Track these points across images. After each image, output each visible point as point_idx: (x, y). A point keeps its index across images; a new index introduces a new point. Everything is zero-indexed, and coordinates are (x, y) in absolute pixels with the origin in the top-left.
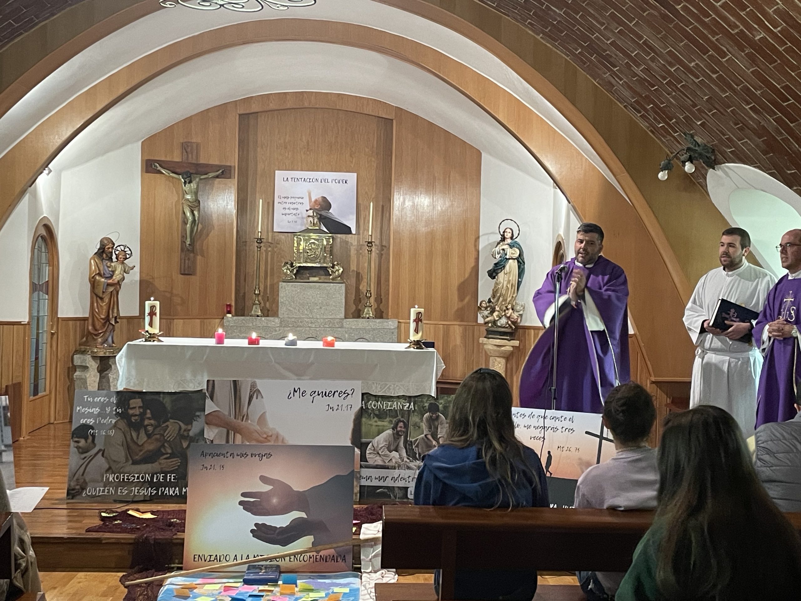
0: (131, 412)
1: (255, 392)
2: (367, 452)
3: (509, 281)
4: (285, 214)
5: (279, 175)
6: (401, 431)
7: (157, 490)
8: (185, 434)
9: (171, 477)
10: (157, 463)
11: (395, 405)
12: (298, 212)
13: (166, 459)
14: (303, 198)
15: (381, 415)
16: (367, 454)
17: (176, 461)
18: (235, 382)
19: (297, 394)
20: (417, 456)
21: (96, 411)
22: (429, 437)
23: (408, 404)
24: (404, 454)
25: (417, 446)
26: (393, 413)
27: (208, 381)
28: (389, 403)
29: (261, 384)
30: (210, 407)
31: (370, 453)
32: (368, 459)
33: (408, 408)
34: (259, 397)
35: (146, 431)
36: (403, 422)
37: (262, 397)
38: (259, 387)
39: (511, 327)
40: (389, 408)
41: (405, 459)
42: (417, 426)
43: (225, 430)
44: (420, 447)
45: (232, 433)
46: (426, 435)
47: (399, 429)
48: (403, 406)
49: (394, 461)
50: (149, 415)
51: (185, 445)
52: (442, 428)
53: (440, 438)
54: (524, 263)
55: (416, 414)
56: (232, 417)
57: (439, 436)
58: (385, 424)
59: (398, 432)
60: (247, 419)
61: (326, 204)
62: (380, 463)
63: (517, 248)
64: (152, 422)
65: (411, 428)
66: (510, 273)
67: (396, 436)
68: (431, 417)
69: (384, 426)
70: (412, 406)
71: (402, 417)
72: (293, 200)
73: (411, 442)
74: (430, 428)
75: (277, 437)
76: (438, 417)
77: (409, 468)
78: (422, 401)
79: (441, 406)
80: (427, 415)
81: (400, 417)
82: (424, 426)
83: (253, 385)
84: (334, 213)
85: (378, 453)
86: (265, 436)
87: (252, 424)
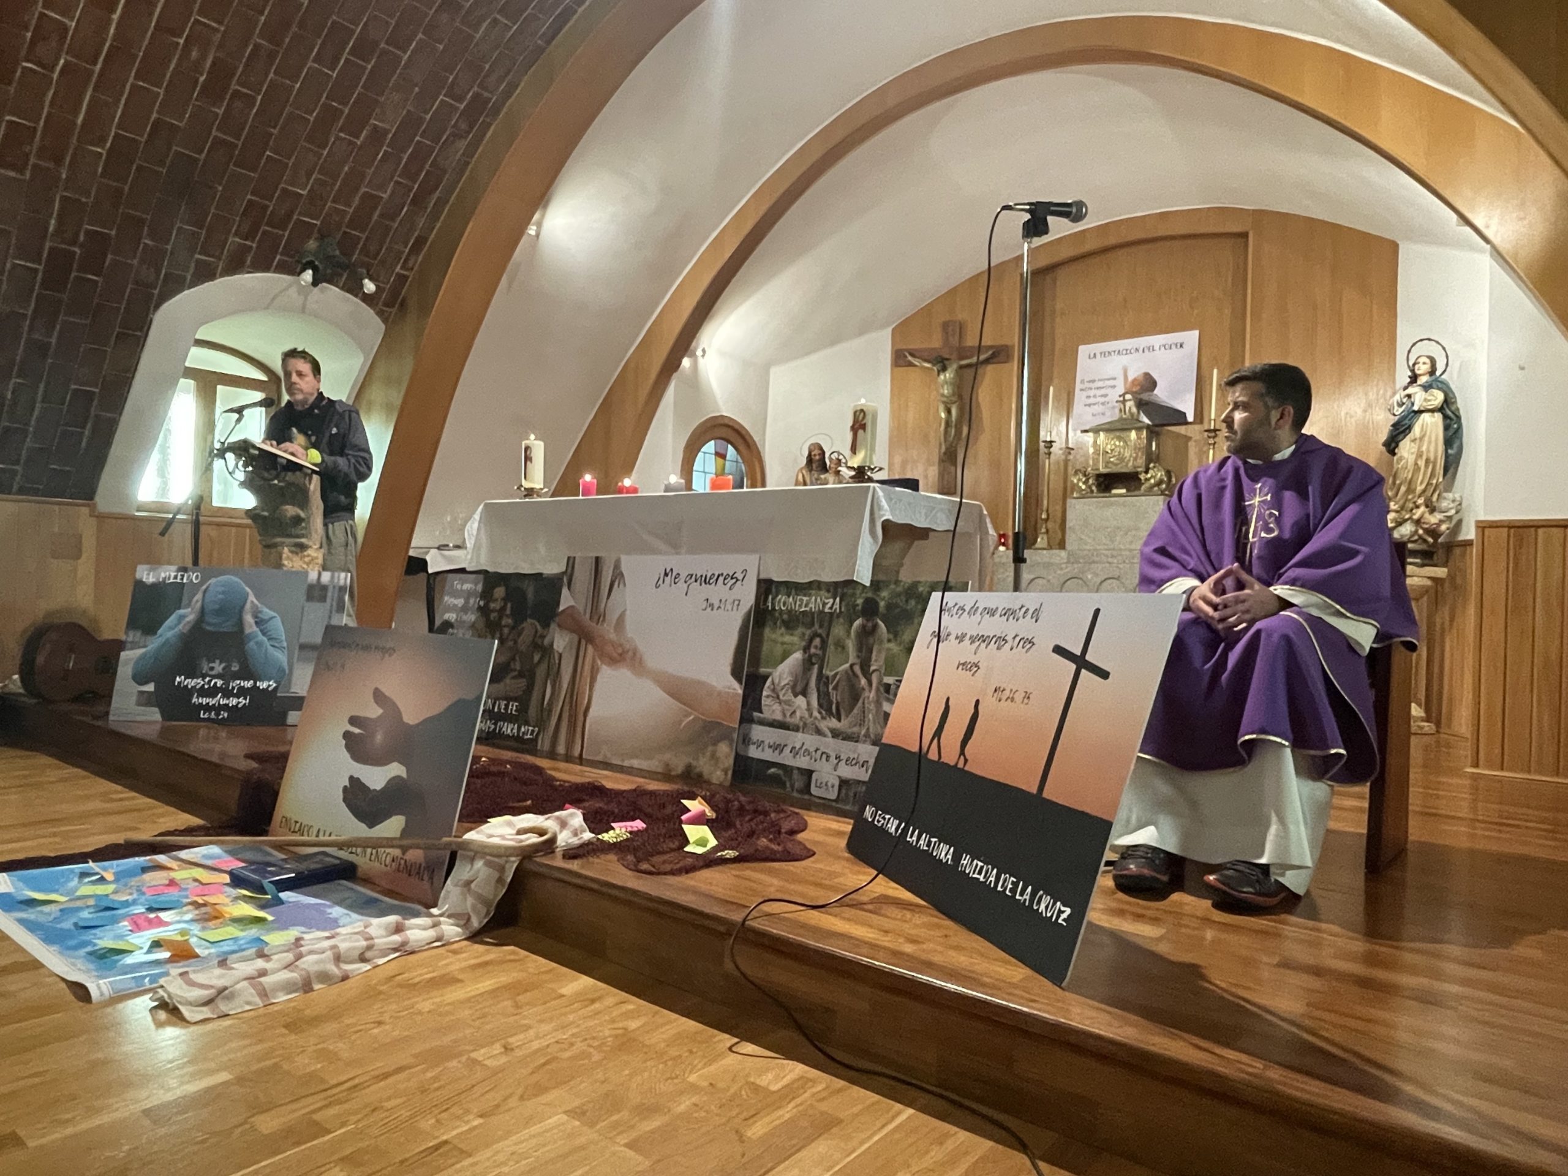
0: (492, 605)
1: (618, 576)
2: (765, 693)
3: (1420, 455)
4: (1089, 405)
5: (1084, 350)
6: (815, 655)
7: (495, 724)
8: (539, 641)
9: (513, 707)
10: (502, 684)
11: (811, 603)
12: (1106, 399)
13: (514, 678)
14: (1115, 379)
15: (792, 621)
16: (763, 699)
17: (523, 683)
18: (597, 559)
19: (668, 579)
20: (834, 707)
21: (460, 602)
22: (857, 669)
23: (831, 601)
24: (815, 703)
25: (835, 688)
26: (807, 620)
27: (569, 558)
28: (805, 599)
29: (628, 563)
30: (566, 600)
31: (768, 697)
32: (764, 708)
33: (831, 608)
34: (621, 585)
35: (501, 635)
36: (820, 636)
37: (625, 585)
38: (624, 568)
39: (1425, 541)
40: (803, 609)
41: (816, 714)
42: (841, 646)
43: (576, 638)
44: (840, 689)
45: (583, 642)
46: (852, 666)
47: (813, 650)
48: (824, 604)
49: (798, 714)
50: (508, 612)
51: (536, 658)
52: (879, 651)
53: (874, 671)
54: (1459, 418)
55: (841, 620)
56: (588, 615)
57: (872, 668)
58: (795, 639)
59: (810, 656)
60: (604, 620)
61: (1149, 383)
62: (778, 716)
63: (1439, 389)
64: (510, 621)
65: (831, 648)
66: (1421, 439)
67: (807, 663)
68: (863, 626)
69: (792, 644)
70: (837, 606)
71: (821, 626)
72: (1100, 384)
73: (827, 678)
74: (860, 649)
75: (635, 654)
76: (875, 626)
77: (819, 732)
78: (854, 595)
79: (882, 604)
80: (858, 623)
81: (817, 626)
82: (851, 645)
83: (617, 566)
84: (1162, 394)
85: (778, 697)
86: (620, 651)
87: (608, 630)
